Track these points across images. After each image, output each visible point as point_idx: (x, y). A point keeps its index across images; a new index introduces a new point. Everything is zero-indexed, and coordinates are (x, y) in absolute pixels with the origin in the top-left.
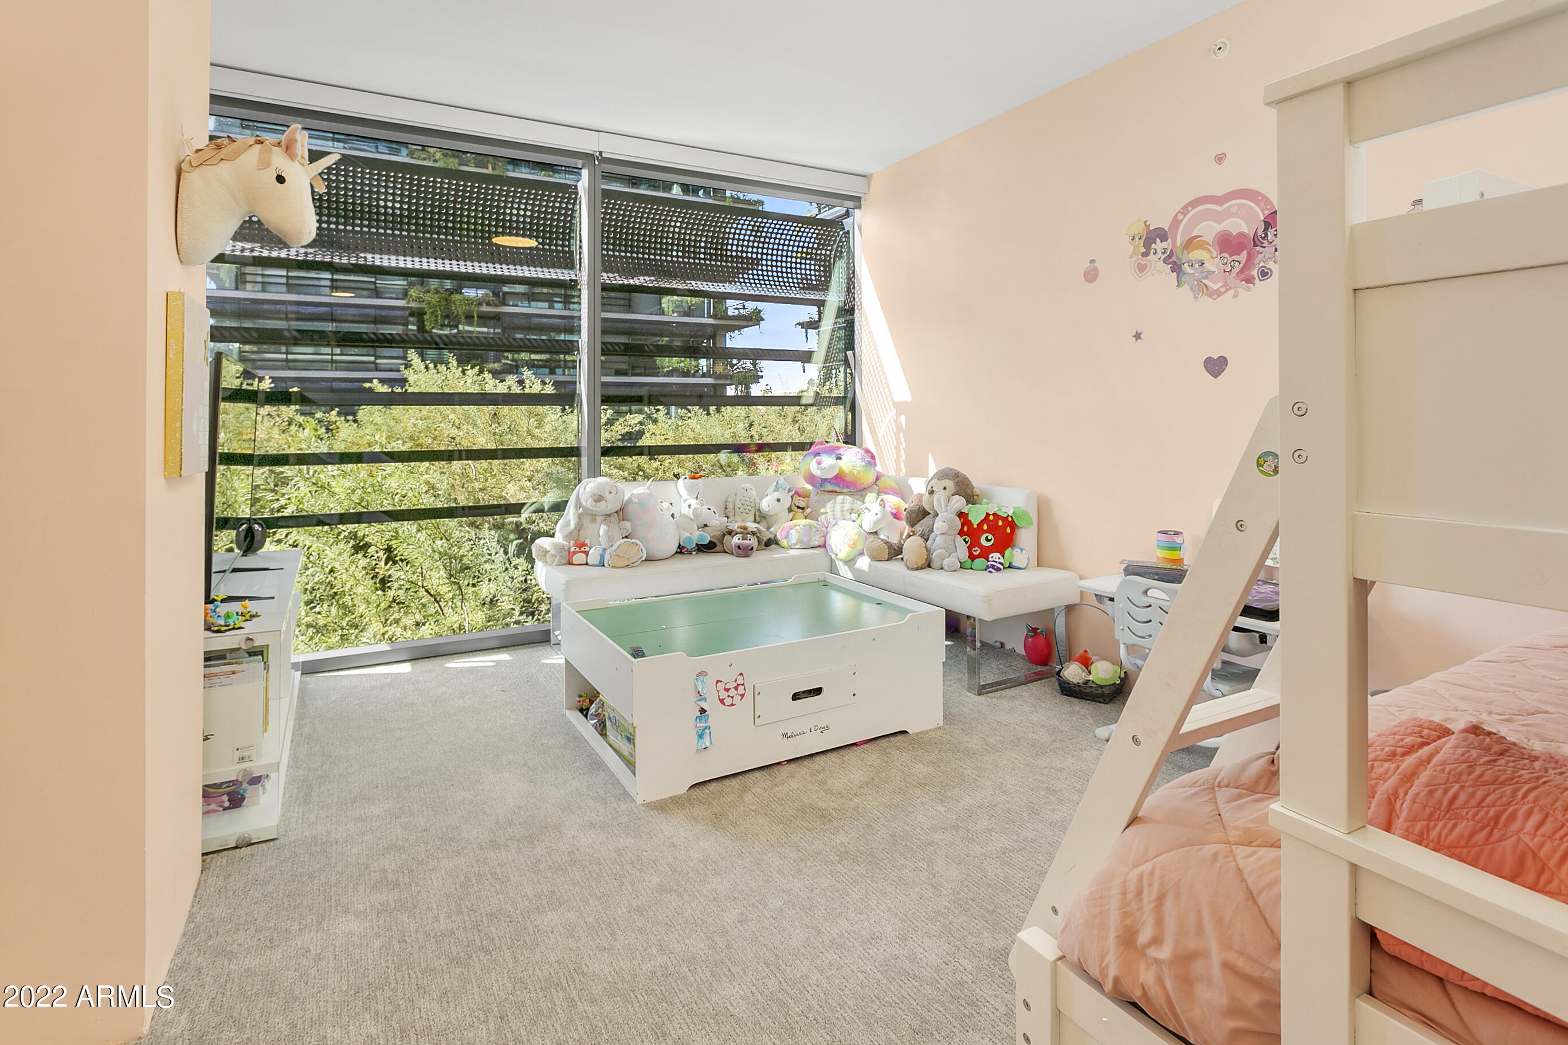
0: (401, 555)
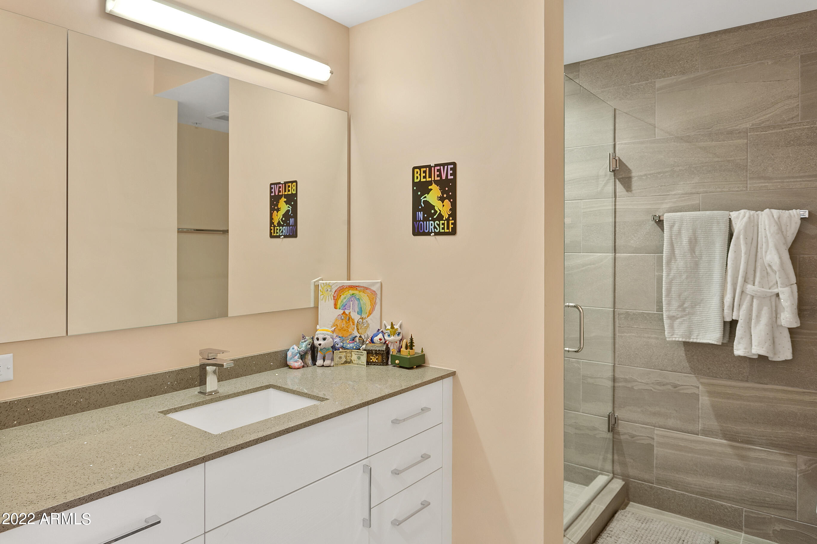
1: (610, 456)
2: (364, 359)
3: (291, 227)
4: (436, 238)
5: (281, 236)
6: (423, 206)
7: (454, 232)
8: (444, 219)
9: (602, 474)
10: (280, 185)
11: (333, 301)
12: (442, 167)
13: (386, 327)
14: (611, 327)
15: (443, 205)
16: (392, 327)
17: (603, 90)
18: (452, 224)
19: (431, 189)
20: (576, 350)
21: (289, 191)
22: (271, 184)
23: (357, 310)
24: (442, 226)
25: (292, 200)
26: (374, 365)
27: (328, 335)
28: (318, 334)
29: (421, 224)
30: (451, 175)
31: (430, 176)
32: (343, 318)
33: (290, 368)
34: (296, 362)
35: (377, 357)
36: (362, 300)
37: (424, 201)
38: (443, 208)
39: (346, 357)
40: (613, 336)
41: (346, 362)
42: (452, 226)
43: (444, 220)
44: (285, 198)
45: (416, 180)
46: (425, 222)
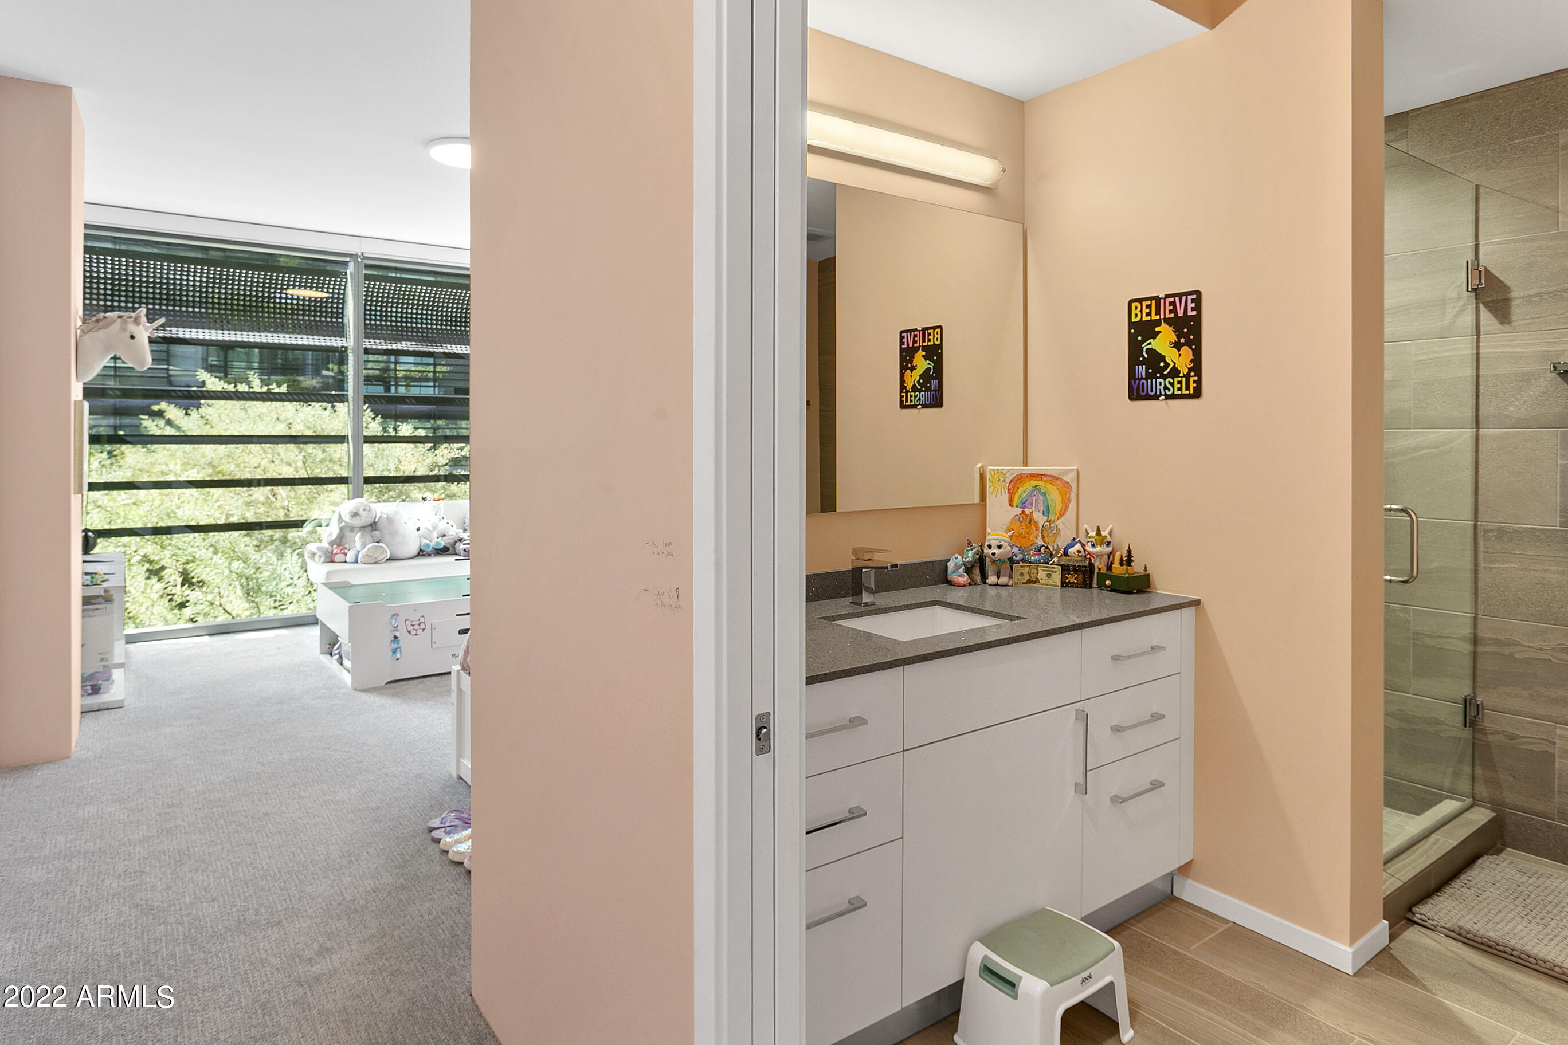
0: (198, 577)
1: (1467, 769)
2: (1057, 577)
3: (933, 392)
4: (1167, 403)
5: (918, 405)
6: (1146, 356)
7: (1197, 394)
8: (1181, 375)
9: (1452, 798)
10: (916, 333)
11: (1007, 495)
12: (1177, 299)
13: (1088, 533)
14: (1469, 554)
15: (1180, 355)
16: (1099, 533)
17: (1453, 155)
18: (1194, 382)
19: (1160, 332)
20: (1405, 579)
21: (929, 340)
22: (902, 332)
23: (1042, 509)
24: (1177, 386)
25: (935, 353)
26: (1072, 586)
27: (1004, 541)
28: (989, 540)
29: (1143, 383)
30: (1193, 309)
31: (1158, 313)
32: (1021, 519)
33: (952, 585)
34: (961, 576)
35: (1076, 576)
36: (1050, 495)
37: (1147, 349)
38: (1181, 359)
39: (1030, 574)
40: (1473, 567)
41: (1029, 581)
42: (1195, 385)
43: (1182, 377)
44: (923, 351)
45: (1134, 320)
46: (1149, 381)
